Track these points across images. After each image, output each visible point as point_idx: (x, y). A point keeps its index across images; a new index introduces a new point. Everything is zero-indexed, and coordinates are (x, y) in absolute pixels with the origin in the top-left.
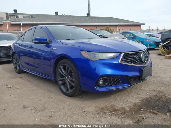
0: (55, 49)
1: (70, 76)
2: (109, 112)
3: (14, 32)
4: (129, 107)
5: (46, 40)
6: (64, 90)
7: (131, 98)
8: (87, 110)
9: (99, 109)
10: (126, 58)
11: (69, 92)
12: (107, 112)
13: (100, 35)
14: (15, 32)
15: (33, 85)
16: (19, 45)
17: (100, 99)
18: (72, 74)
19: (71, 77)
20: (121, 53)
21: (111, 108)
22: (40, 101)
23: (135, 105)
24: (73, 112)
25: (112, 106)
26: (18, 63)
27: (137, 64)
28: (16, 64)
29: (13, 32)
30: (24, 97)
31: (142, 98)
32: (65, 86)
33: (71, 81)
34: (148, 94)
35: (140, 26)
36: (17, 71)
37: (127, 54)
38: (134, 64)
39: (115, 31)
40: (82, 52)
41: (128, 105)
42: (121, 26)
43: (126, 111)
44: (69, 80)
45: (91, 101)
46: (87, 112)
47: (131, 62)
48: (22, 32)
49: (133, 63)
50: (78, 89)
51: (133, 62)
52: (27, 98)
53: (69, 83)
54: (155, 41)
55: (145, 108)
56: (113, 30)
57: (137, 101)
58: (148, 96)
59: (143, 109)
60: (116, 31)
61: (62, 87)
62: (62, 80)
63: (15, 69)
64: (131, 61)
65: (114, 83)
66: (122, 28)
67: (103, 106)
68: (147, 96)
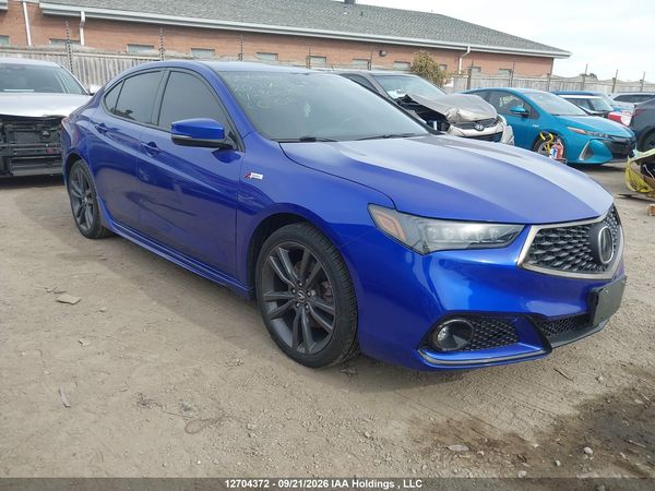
0: (261, 177)
1: (313, 293)
2: (466, 448)
3: (53, 47)
4: (538, 433)
5: (220, 134)
6: (288, 340)
7: (539, 394)
8: (381, 432)
9: (426, 431)
10: (542, 247)
11: (307, 350)
12: (459, 450)
13: (403, 95)
14: (58, 46)
15: (159, 302)
16: (100, 130)
17: (425, 386)
18: (325, 284)
19: (317, 295)
20: (527, 226)
21: (471, 432)
22: (195, 375)
23: (560, 425)
24: (332, 439)
25: (475, 425)
26: (89, 196)
27: (581, 269)
28: (80, 200)
29: (52, 50)
30: (134, 355)
31: (582, 398)
32: (289, 324)
33: (318, 310)
34: (601, 378)
35: (549, 60)
36: (84, 228)
37: (548, 231)
38: (570, 270)
39: (451, 75)
40: (375, 211)
41: (532, 423)
42: (476, 54)
43: (526, 448)
44: (309, 306)
45: (392, 393)
46: (385, 442)
47: (558, 263)
48: (87, 48)
49: (567, 267)
50: (347, 347)
51: (567, 263)
52: (146, 362)
53: (309, 315)
54: (610, 136)
55: (597, 442)
56: (442, 68)
57: (566, 409)
58: (605, 390)
59: (589, 445)
60: (457, 75)
61: (279, 325)
62: (281, 302)
63: (78, 220)
64: (559, 259)
65: (490, 338)
66: (477, 63)
67: (441, 420)
68: (601, 390)
